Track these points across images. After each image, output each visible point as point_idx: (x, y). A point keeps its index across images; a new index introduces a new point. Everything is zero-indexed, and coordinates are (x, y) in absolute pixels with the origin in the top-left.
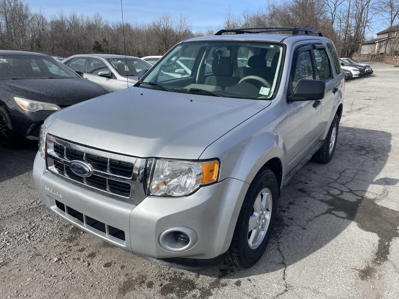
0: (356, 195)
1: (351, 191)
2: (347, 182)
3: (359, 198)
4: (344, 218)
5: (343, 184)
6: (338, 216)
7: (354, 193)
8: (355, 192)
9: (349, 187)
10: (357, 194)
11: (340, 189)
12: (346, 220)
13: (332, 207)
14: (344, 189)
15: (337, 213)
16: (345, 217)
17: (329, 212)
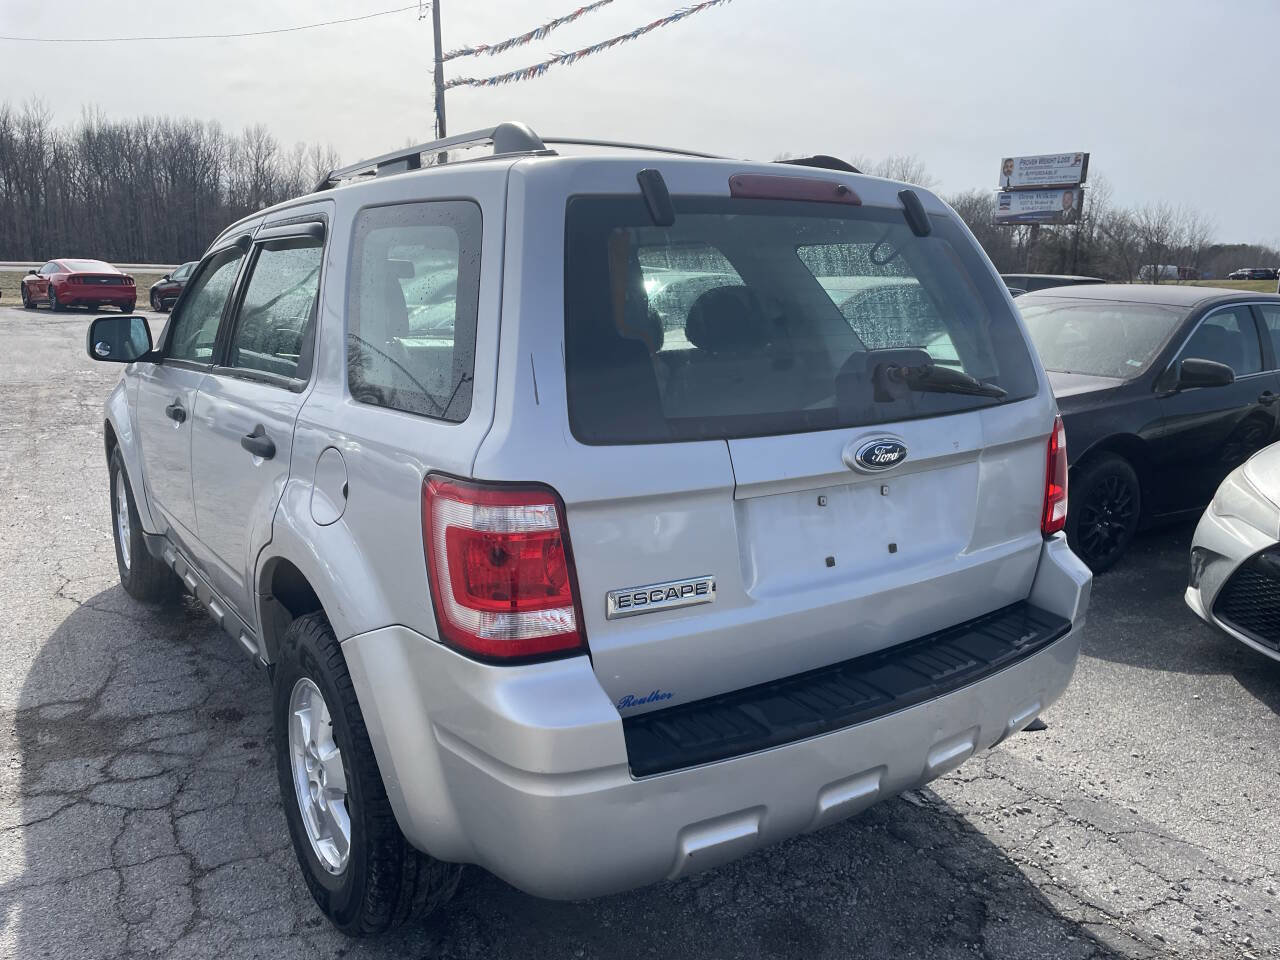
0: (54, 793)
1: (82, 797)
2: (123, 829)
3: (38, 787)
4: (40, 707)
5: (130, 811)
6: (61, 702)
7: (65, 793)
8: (59, 801)
9: (100, 810)
10: (52, 800)
11: (126, 786)
12: (35, 704)
13: (95, 716)
14: (114, 794)
15: (68, 710)
16: (41, 711)
17: (94, 702)
